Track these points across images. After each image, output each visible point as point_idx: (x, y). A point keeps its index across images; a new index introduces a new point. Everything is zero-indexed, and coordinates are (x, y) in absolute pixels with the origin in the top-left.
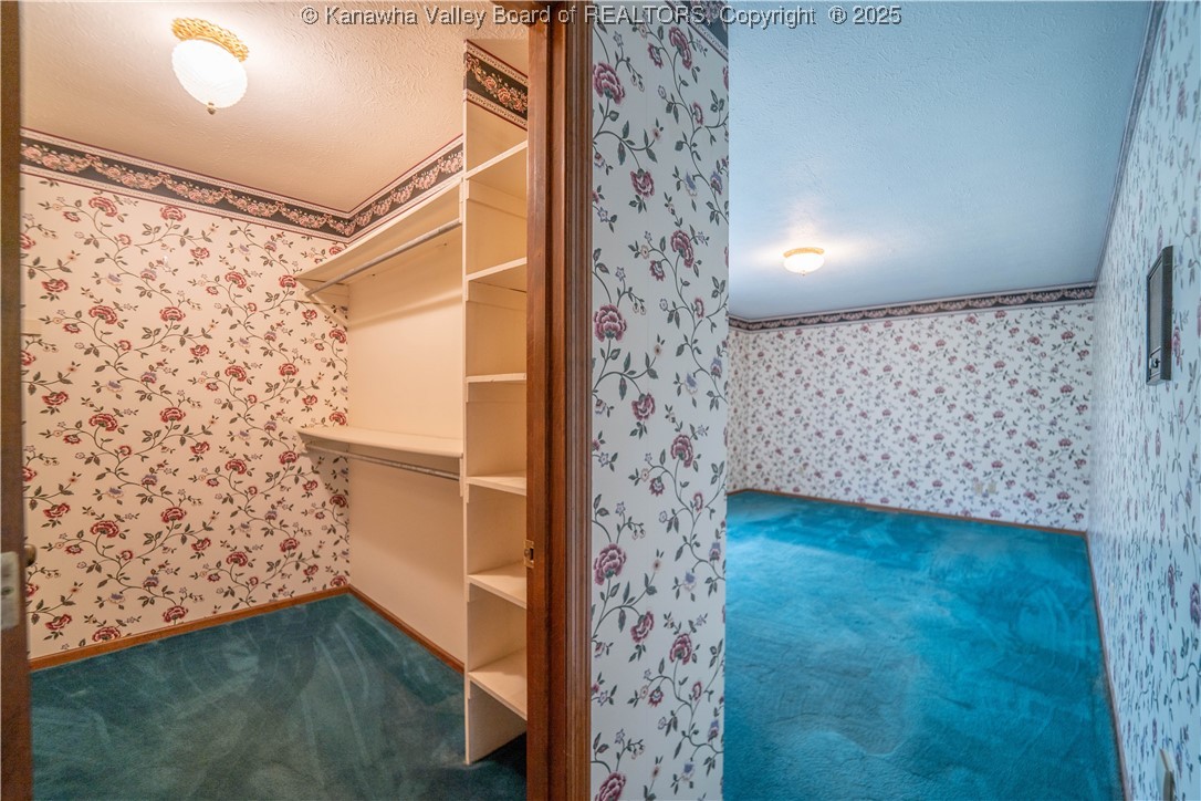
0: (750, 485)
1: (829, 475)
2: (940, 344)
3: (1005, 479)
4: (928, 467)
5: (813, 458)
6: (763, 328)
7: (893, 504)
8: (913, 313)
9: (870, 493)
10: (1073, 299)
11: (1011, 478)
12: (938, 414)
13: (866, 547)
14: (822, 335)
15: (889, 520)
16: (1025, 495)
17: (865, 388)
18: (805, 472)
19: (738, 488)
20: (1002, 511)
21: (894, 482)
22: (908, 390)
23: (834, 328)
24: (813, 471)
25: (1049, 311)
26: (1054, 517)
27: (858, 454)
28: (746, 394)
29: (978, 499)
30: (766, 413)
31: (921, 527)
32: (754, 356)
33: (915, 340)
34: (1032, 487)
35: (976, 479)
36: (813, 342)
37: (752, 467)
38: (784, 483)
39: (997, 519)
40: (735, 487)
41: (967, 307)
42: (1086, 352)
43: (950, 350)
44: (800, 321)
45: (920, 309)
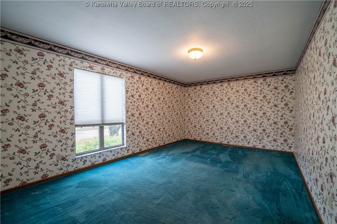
0: (186, 138)
1: (211, 134)
2: (246, 90)
3: (267, 135)
4: (242, 131)
5: (206, 129)
6: (190, 86)
7: (231, 143)
8: (237, 80)
9: (224, 140)
10: (288, 74)
11: (269, 135)
12: (245, 114)
13: (221, 162)
14: (208, 88)
15: (229, 150)
16: (273, 140)
17: (222, 105)
18: (203, 133)
19: (182, 139)
20: (266, 146)
21: (231, 136)
22: (236, 105)
23: (212, 85)
24: (206, 133)
25: (281, 78)
26: (282, 147)
27: (220, 127)
28: (184, 108)
29: (258, 142)
30: (191, 114)
31: (240, 152)
32: (187, 95)
33: (238, 89)
34: (275, 137)
35: (257, 135)
36: (205, 90)
37: (187, 132)
38: (197, 137)
39: (264, 148)
40: (181, 139)
41: (254, 78)
42: (292, 92)
43: (249, 92)
44: (201, 83)
45: (239, 79)
